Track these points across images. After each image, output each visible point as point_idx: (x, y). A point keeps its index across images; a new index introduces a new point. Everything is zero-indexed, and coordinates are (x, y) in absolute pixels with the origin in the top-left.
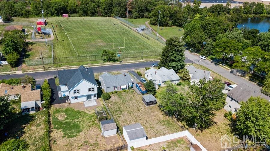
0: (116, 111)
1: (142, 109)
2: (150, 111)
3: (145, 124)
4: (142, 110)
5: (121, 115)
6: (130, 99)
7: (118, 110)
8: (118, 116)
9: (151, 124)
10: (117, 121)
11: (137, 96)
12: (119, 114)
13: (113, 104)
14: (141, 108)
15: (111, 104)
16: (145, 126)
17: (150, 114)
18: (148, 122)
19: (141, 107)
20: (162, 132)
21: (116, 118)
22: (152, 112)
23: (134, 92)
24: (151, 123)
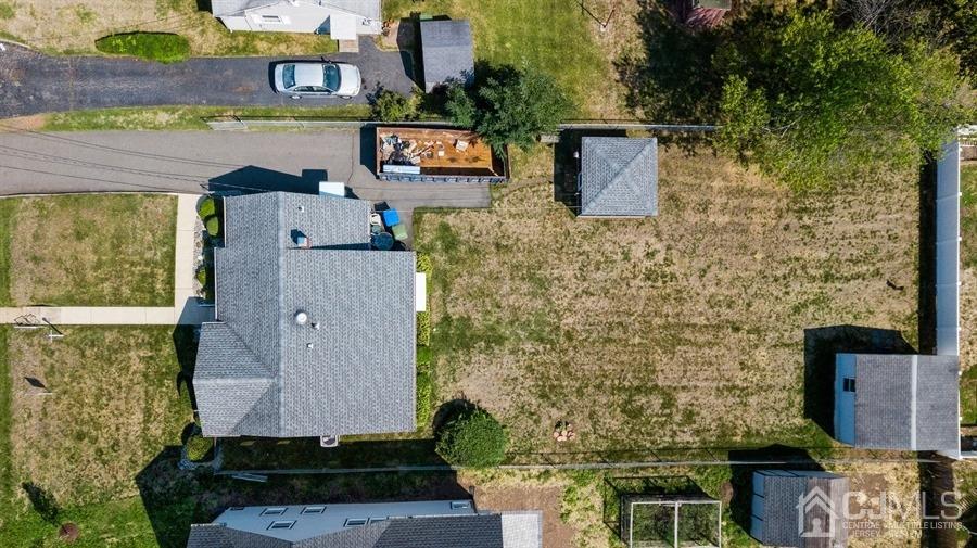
0: (634, 414)
1: (660, 258)
2: (692, 218)
3: (793, 299)
4: (668, 262)
5: (683, 399)
6: (525, 287)
7: (629, 402)
8: (678, 418)
9: (804, 268)
10: (723, 435)
11: (511, 225)
12: (664, 406)
13: (555, 414)
14: (650, 255)
15: (546, 423)
16: (805, 305)
17: (714, 229)
18: (779, 273)
19: (638, 252)
20: (875, 241)
21: (697, 432)
22: (704, 207)
23: (450, 219)
24: (797, 265)
